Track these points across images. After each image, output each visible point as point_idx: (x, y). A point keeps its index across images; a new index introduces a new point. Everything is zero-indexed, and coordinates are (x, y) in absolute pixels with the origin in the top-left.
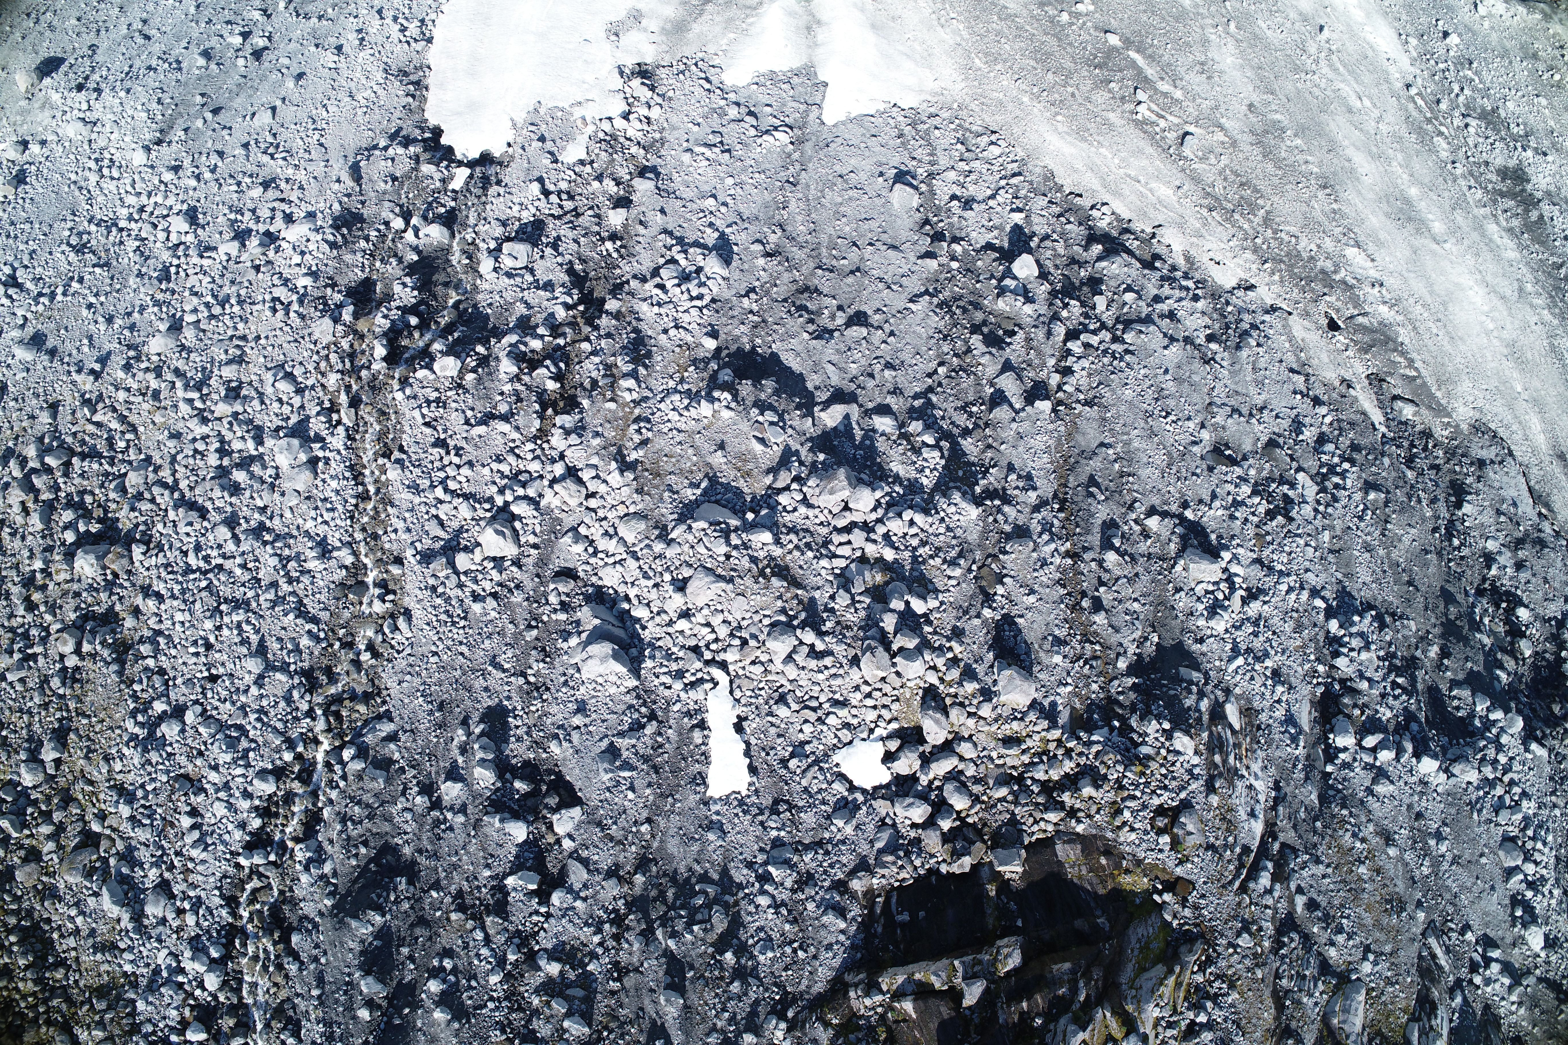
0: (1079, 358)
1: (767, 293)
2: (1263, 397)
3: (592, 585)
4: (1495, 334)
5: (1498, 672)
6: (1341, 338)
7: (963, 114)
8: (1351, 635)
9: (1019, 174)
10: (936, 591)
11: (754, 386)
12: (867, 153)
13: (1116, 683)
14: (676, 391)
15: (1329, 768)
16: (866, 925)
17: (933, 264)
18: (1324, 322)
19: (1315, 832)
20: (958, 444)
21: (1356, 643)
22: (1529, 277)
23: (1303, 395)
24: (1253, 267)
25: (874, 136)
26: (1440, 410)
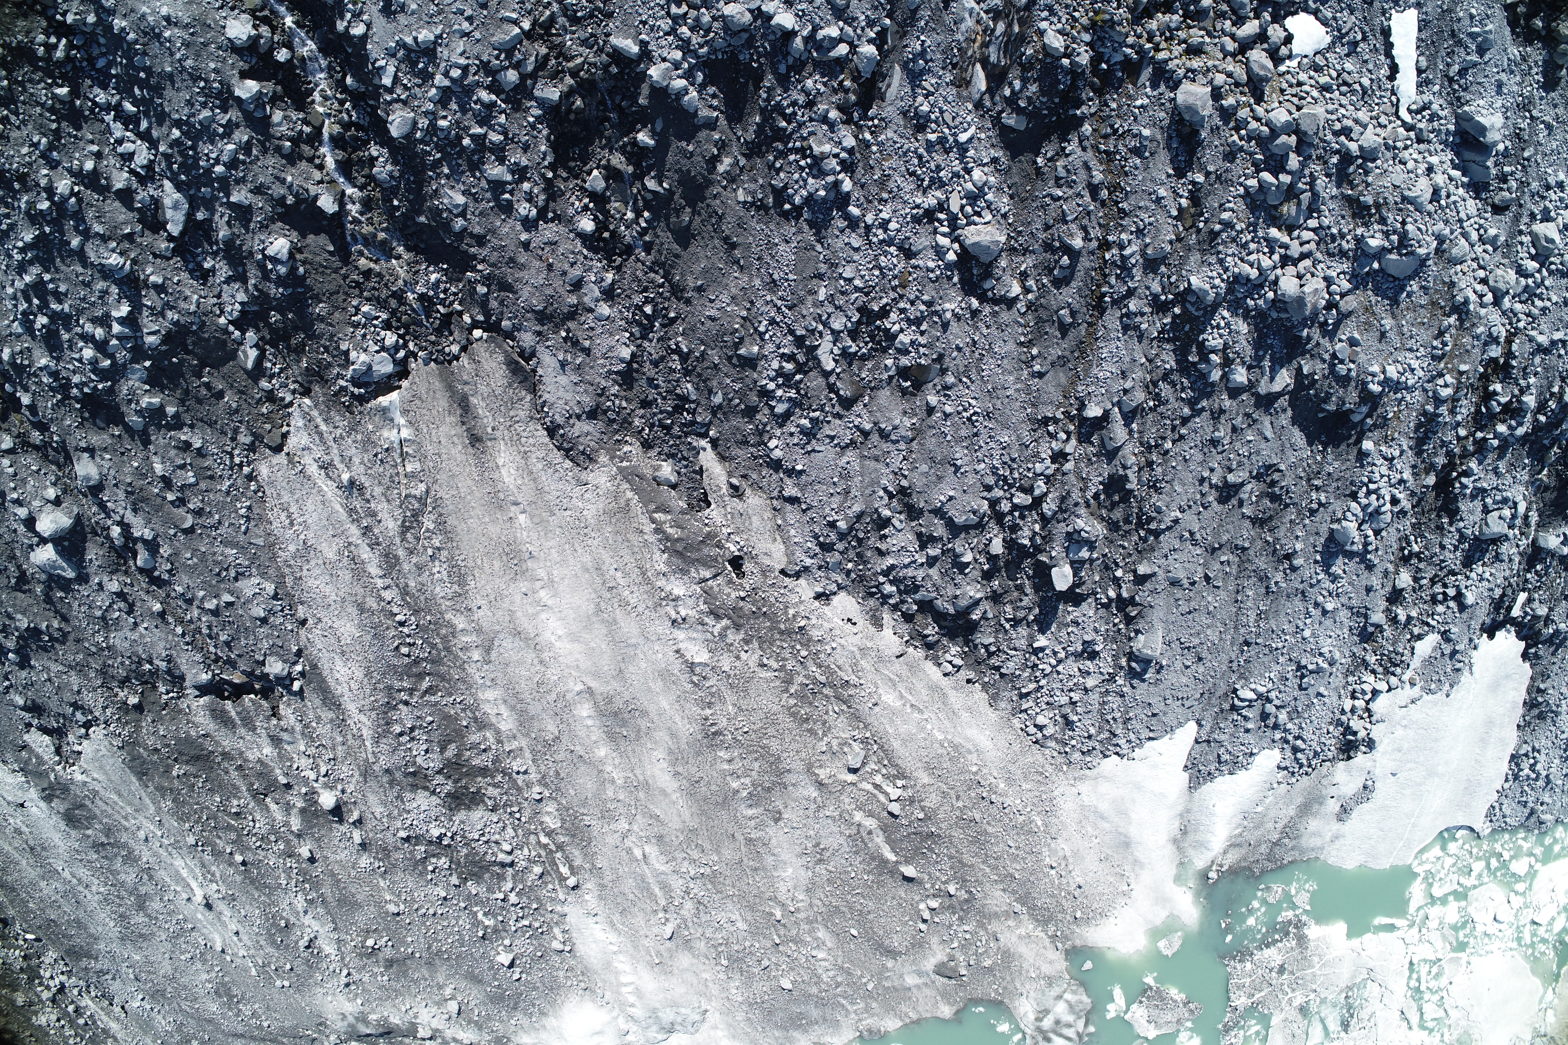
0: (1042, 474)
3: (1483, 200)
4: (538, 584)
5: (652, 142)
6: (733, 548)
7: (1060, 759)
9: (1022, 696)
10: (1247, 195)
11: (1344, 403)
12: (1168, 693)
13: (1093, 110)
14: (1407, 391)
18: (747, 566)
20: (1177, 362)
21: (833, 164)
22: (471, 669)
23: (791, 472)
24: (814, 621)
25: (1154, 715)
26: (630, 475)
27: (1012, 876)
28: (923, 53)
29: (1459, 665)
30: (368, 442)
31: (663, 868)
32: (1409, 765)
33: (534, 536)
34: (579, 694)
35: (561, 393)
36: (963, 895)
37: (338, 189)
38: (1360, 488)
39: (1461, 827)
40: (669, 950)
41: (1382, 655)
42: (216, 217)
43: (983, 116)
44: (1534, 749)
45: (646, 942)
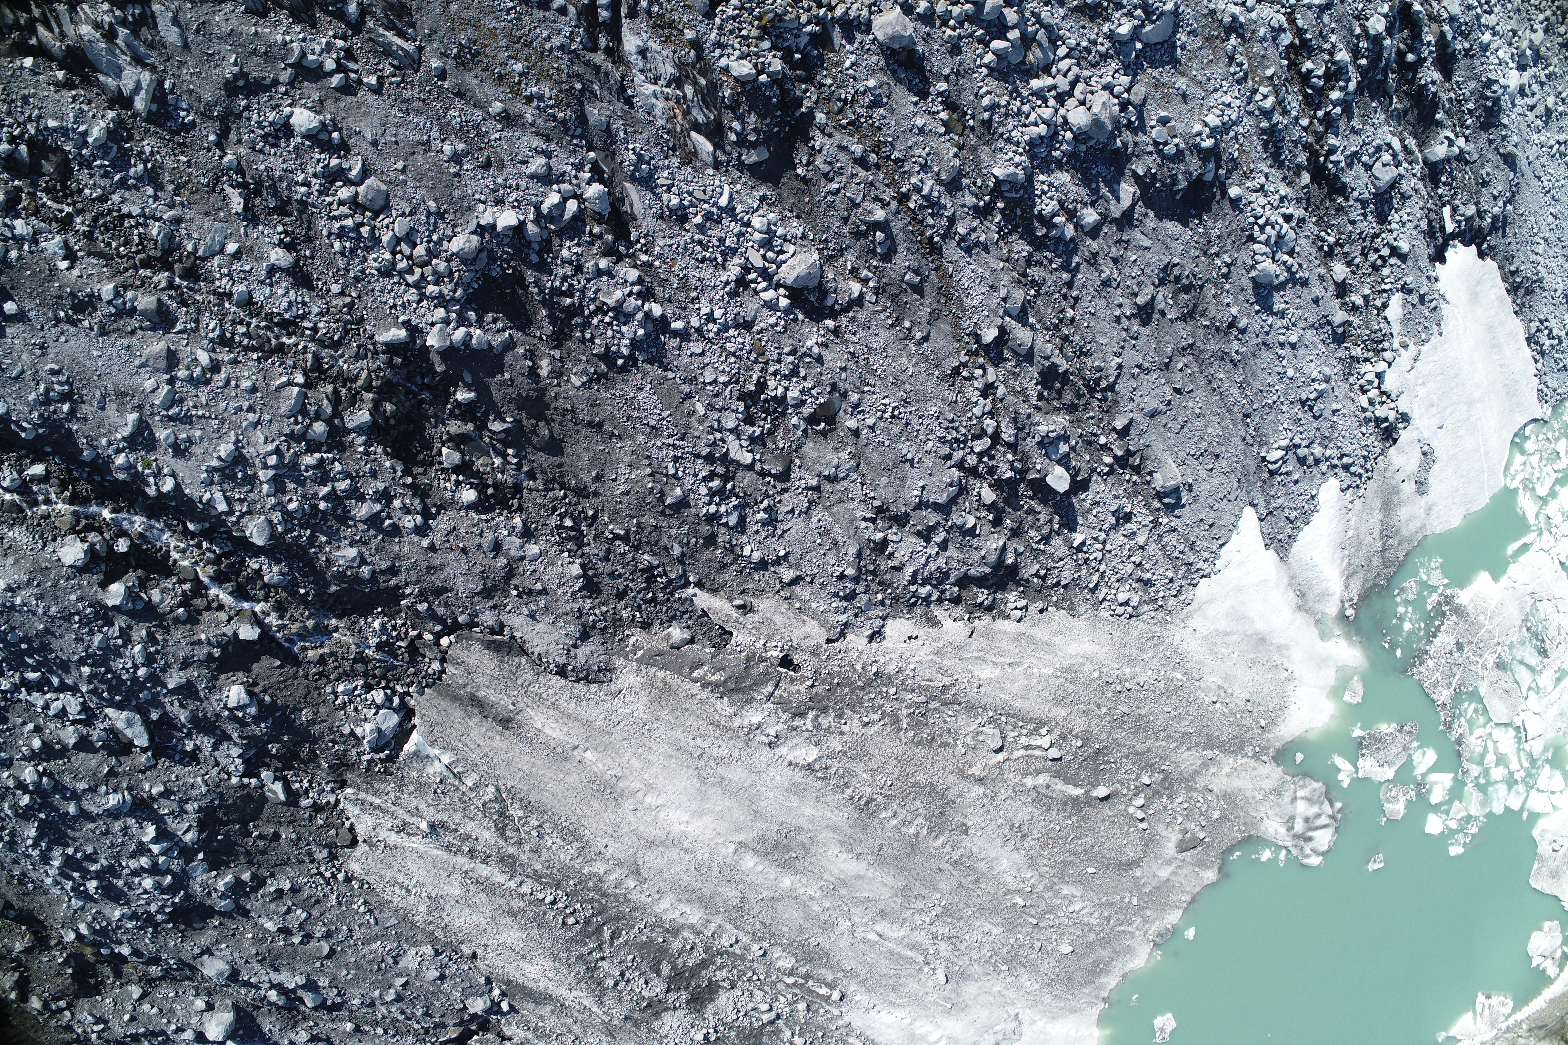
0: (983, 414)
1: (1216, 285)
2: (814, 520)
4: (640, 795)
5: (472, 395)
6: (775, 654)
7: (1160, 615)
8: (639, 309)
9: (1093, 591)
10: (992, 71)
11: (1191, 174)
12: (1210, 501)
13: (814, 99)
14: (1236, 125)
15: (592, 155)
17: (1119, 424)
18: (797, 658)
19: (578, 76)
20: (1030, 244)
21: (633, 302)
22: (635, 896)
23: (778, 561)
24: (882, 660)
25: (1211, 526)
26: (651, 659)
27: (1187, 733)
28: (640, 158)
29: (1433, 305)
30: (422, 787)
31: (902, 933)
32: (1448, 411)
33: (609, 761)
34: (735, 853)
35: (547, 639)
36: (1158, 777)
37: (249, 613)
38: (1252, 229)
39: (1525, 426)
40: (953, 991)
41: (1364, 342)
42: (168, 707)
43: (727, 171)
44: (1541, 322)
45: (929, 998)
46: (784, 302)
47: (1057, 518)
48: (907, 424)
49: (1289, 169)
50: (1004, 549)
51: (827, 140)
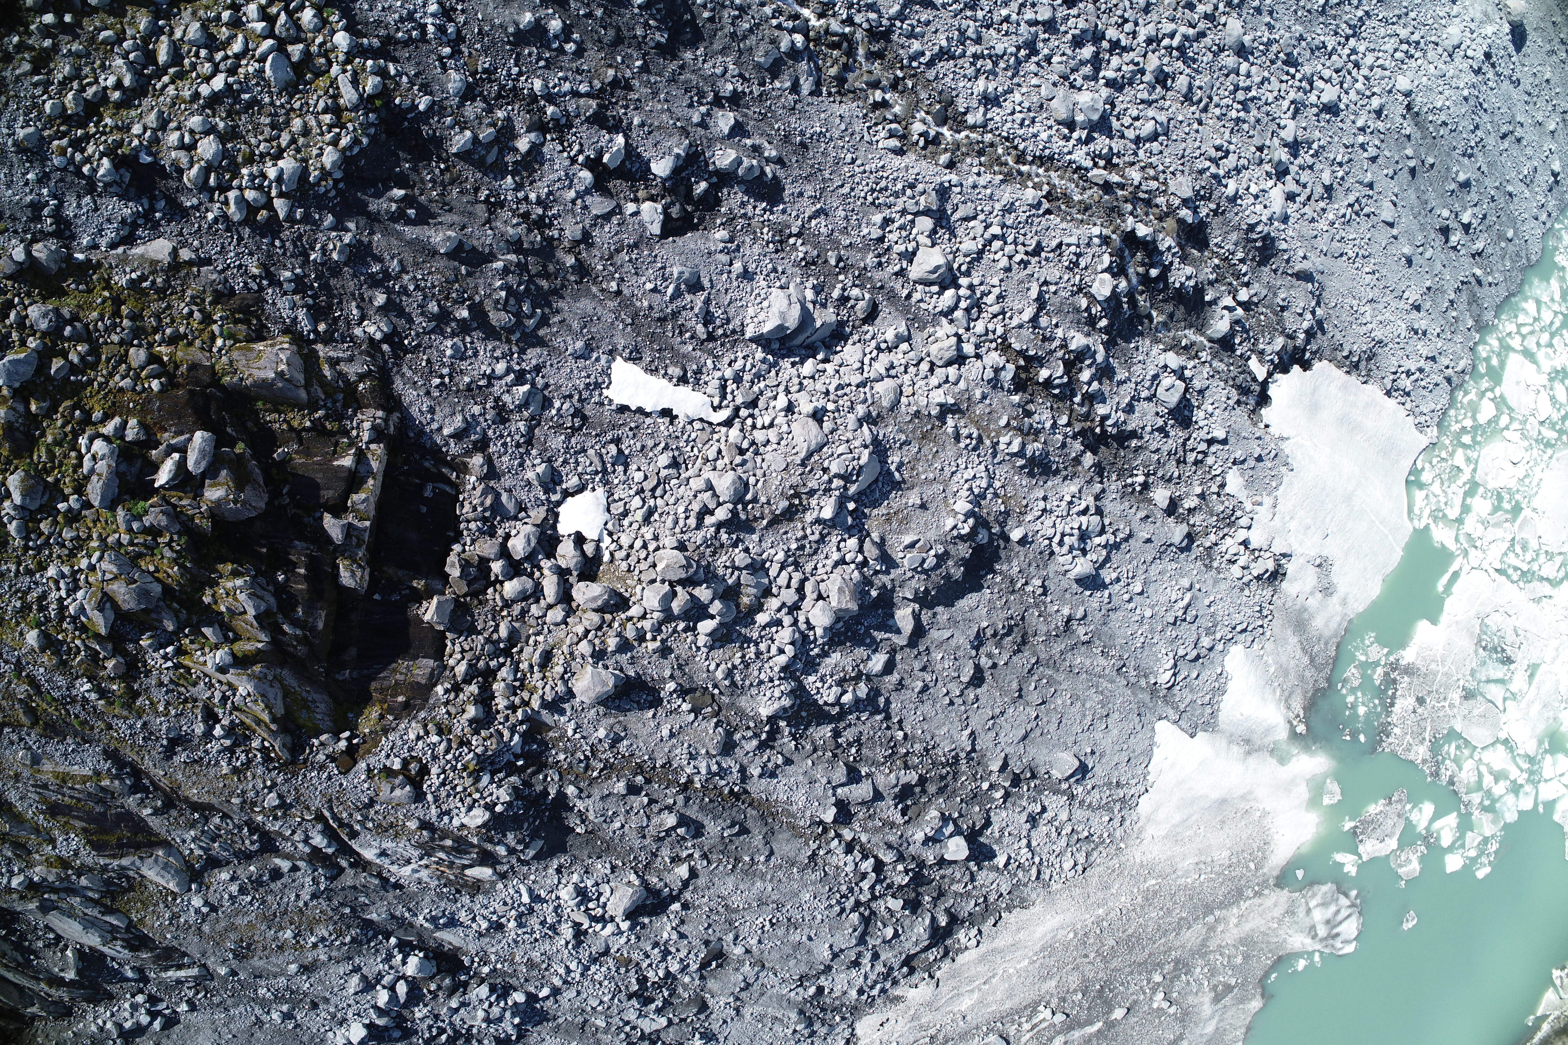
1: (1037, 605)
2: (748, 1016)
3: (851, 334)
8: (504, 1010)
14: (990, 485)
16: (437, 453)
17: (995, 766)
19: (342, 905)
25: (1128, 761)
27: (1181, 919)
28: (433, 920)
29: (1273, 454)
32: (1328, 520)
36: (1169, 968)
39: (1416, 460)
41: (1214, 528)
43: (514, 875)
46: (625, 926)
47: (972, 863)
48: (789, 920)
49: (1066, 468)
50: (933, 919)
51: (589, 802)
